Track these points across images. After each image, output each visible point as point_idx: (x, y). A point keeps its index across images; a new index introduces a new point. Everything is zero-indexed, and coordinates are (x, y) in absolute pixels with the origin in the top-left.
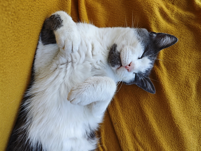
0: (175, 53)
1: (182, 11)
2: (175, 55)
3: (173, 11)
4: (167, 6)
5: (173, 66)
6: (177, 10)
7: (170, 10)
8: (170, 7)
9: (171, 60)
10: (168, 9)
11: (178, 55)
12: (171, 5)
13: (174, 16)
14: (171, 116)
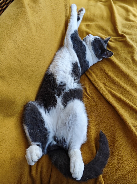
14: (122, 71)
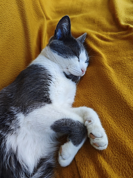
0: (117, 56)
5: (118, 65)
6: (110, 33)
8: (105, 33)
9: (115, 61)
11: (120, 56)
13: (109, 37)
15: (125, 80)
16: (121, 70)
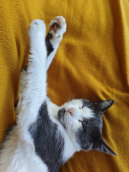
0: (121, 128)
1: (120, 93)
2: (121, 130)
3: (113, 93)
4: (108, 90)
5: (121, 140)
6: (116, 92)
7: (111, 92)
8: (110, 90)
9: (118, 135)
10: (109, 92)
11: (123, 130)
12: (110, 89)
13: (114, 97)
15: (126, 160)
16: (123, 146)
